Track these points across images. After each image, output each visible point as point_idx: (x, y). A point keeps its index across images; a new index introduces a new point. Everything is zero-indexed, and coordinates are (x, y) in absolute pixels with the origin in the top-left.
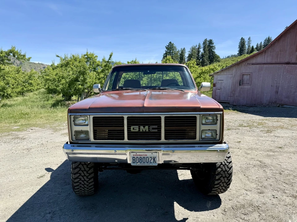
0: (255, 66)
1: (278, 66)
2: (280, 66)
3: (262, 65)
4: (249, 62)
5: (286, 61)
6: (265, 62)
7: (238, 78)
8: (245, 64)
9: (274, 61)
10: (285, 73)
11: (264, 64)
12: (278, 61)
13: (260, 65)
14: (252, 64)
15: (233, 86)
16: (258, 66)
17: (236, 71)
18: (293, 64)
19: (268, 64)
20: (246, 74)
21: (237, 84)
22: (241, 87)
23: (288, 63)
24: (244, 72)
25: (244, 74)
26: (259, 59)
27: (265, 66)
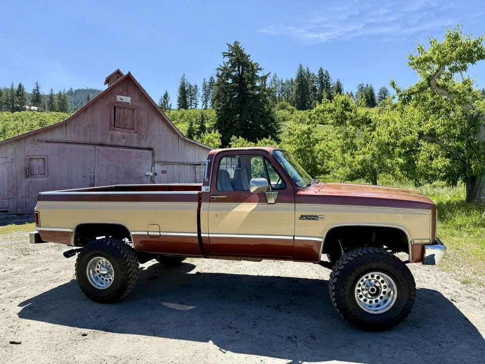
0: (51, 144)
1: (88, 147)
2: (92, 147)
3: (64, 145)
4: (39, 137)
5: (99, 141)
6: (68, 140)
7: (20, 165)
8: (31, 139)
9: (82, 140)
10: (100, 158)
11: (67, 143)
12: (88, 141)
13: (60, 145)
14: (46, 142)
15: (11, 179)
16: (57, 145)
17: (15, 151)
18: (109, 146)
19: (73, 143)
20: (36, 157)
21: (20, 176)
22: (29, 180)
23: (102, 145)
24: (32, 153)
25: (31, 157)
26: (57, 135)
27: (69, 146)
